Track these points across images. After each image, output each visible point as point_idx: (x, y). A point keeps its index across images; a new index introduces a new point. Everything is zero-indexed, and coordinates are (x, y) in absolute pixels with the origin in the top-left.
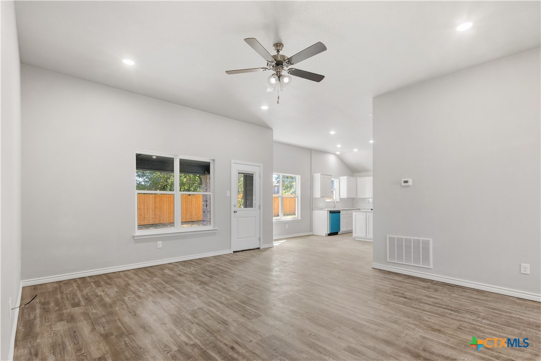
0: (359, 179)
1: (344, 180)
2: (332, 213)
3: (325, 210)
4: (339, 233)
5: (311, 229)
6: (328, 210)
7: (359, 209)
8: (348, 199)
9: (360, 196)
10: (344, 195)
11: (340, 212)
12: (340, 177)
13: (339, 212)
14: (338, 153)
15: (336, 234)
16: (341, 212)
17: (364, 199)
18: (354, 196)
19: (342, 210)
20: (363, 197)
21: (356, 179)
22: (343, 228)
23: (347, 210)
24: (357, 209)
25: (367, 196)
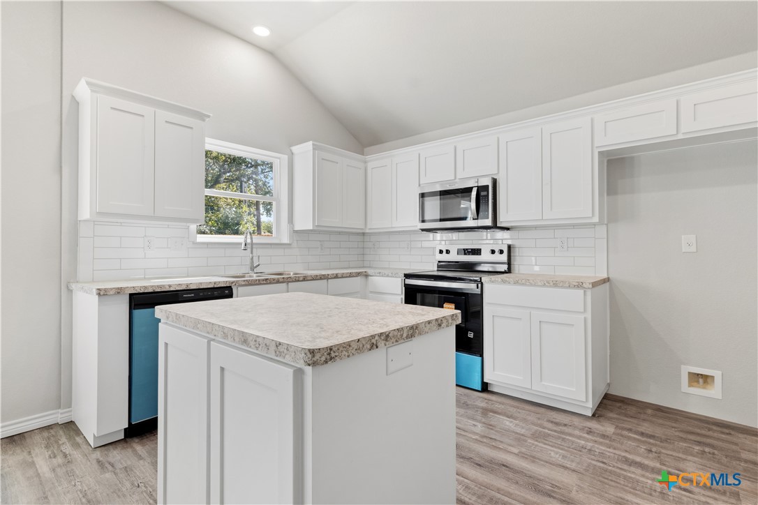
0: (375, 162)
7: (366, 275)
20: (385, 225)
21: (365, 161)
25: (396, 225)
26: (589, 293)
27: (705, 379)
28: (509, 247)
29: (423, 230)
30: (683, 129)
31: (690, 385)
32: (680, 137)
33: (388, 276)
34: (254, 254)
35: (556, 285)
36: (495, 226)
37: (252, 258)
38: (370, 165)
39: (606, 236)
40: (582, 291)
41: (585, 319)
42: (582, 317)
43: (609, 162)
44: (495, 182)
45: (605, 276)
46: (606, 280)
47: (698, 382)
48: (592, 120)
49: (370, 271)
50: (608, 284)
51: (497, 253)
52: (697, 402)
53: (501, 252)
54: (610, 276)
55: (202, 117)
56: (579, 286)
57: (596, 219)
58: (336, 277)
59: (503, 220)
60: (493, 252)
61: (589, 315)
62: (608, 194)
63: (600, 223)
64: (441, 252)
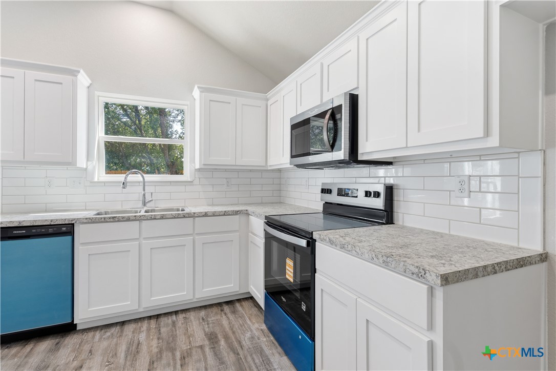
28: (390, 188)
34: (146, 191)
37: (144, 195)
51: (373, 196)
54: (549, 251)
57: (494, 141)
59: (362, 152)
60: (368, 194)
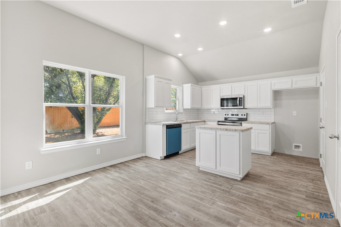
0: (205, 88)
1: (188, 87)
2: (169, 128)
3: (160, 125)
4: (180, 152)
5: (144, 150)
6: (163, 125)
7: (205, 121)
8: (192, 109)
9: (205, 106)
10: (188, 105)
11: (181, 126)
12: (184, 85)
13: (179, 126)
14: (180, 55)
15: (176, 154)
16: (183, 125)
17: (209, 110)
18: (198, 106)
19: (185, 123)
20: (209, 107)
21: (202, 88)
22: (185, 146)
23: (190, 123)
24: (202, 122)
25: (212, 107)
26: (270, 125)
27: (298, 147)
28: (247, 114)
29: (221, 109)
30: (293, 87)
31: (295, 148)
32: (293, 88)
33: (212, 122)
35: (262, 124)
36: (244, 108)
37: (176, 117)
38: (203, 89)
39: (274, 111)
40: (269, 125)
41: (270, 132)
42: (269, 131)
43: (275, 92)
44: (244, 96)
45: (274, 122)
46: (274, 123)
47: (297, 148)
48: (271, 82)
49: (206, 120)
50: (274, 124)
51: (243, 115)
52: (296, 152)
53: (245, 115)
54: (275, 122)
55: (171, 80)
56: (268, 124)
57: (272, 107)
58: (193, 122)
59: (246, 107)
60: (242, 115)
61: (270, 131)
62: (275, 100)
63: (273, 108)
64: (226, 115)
